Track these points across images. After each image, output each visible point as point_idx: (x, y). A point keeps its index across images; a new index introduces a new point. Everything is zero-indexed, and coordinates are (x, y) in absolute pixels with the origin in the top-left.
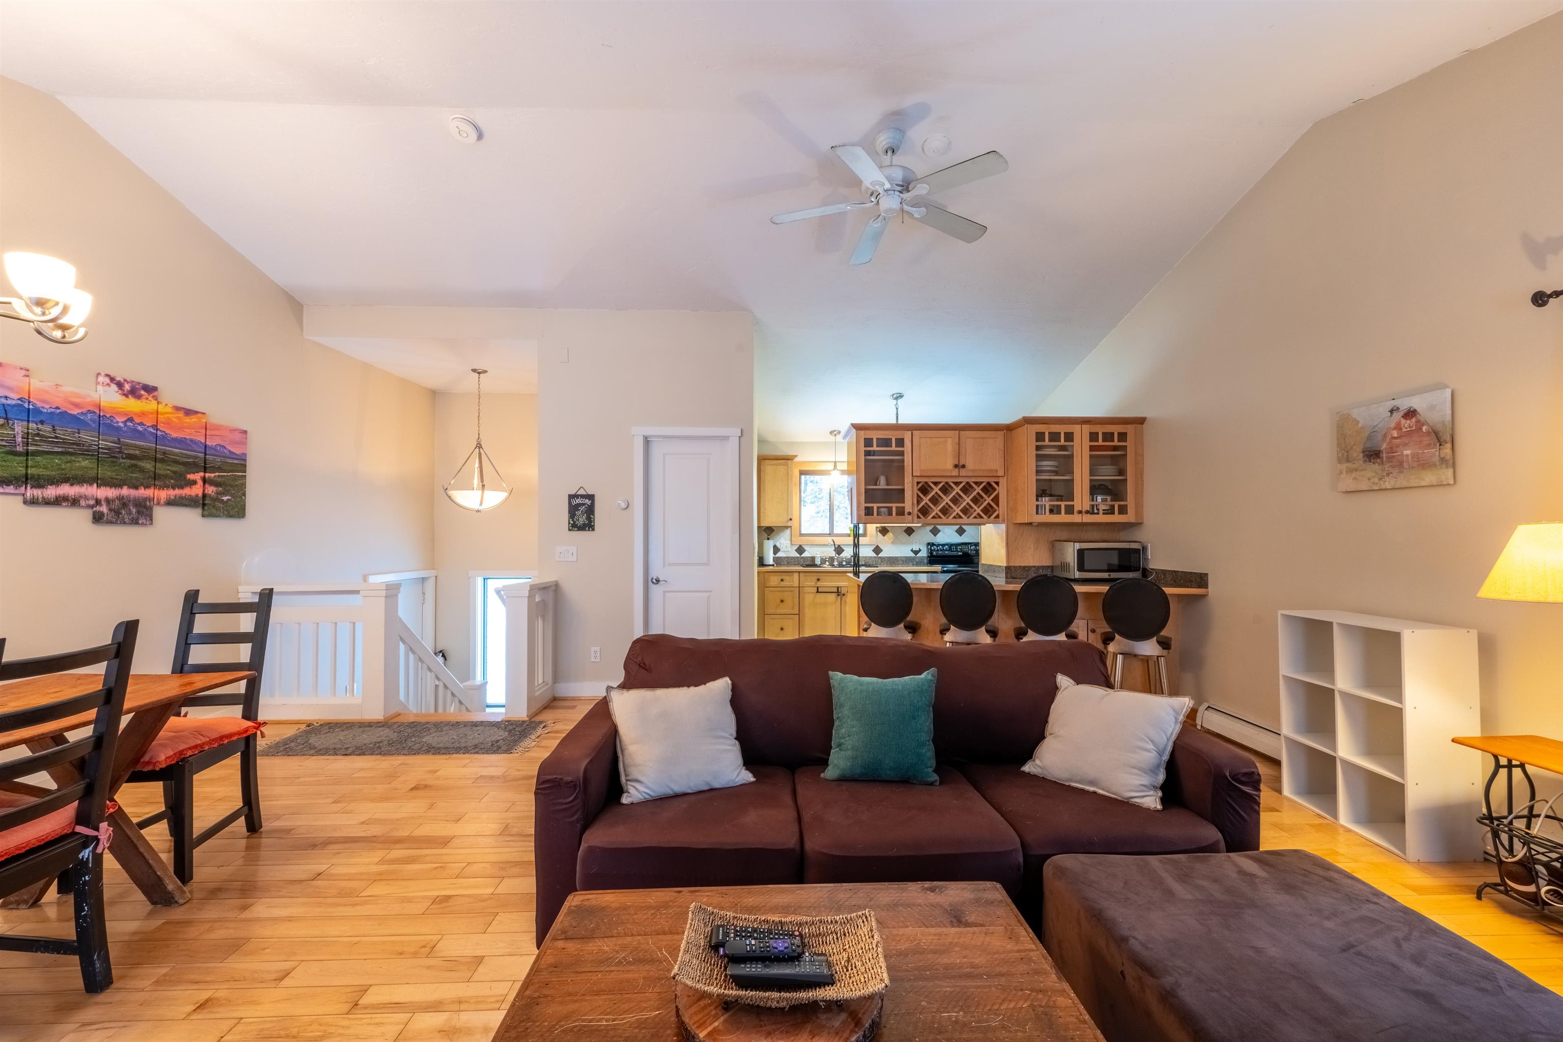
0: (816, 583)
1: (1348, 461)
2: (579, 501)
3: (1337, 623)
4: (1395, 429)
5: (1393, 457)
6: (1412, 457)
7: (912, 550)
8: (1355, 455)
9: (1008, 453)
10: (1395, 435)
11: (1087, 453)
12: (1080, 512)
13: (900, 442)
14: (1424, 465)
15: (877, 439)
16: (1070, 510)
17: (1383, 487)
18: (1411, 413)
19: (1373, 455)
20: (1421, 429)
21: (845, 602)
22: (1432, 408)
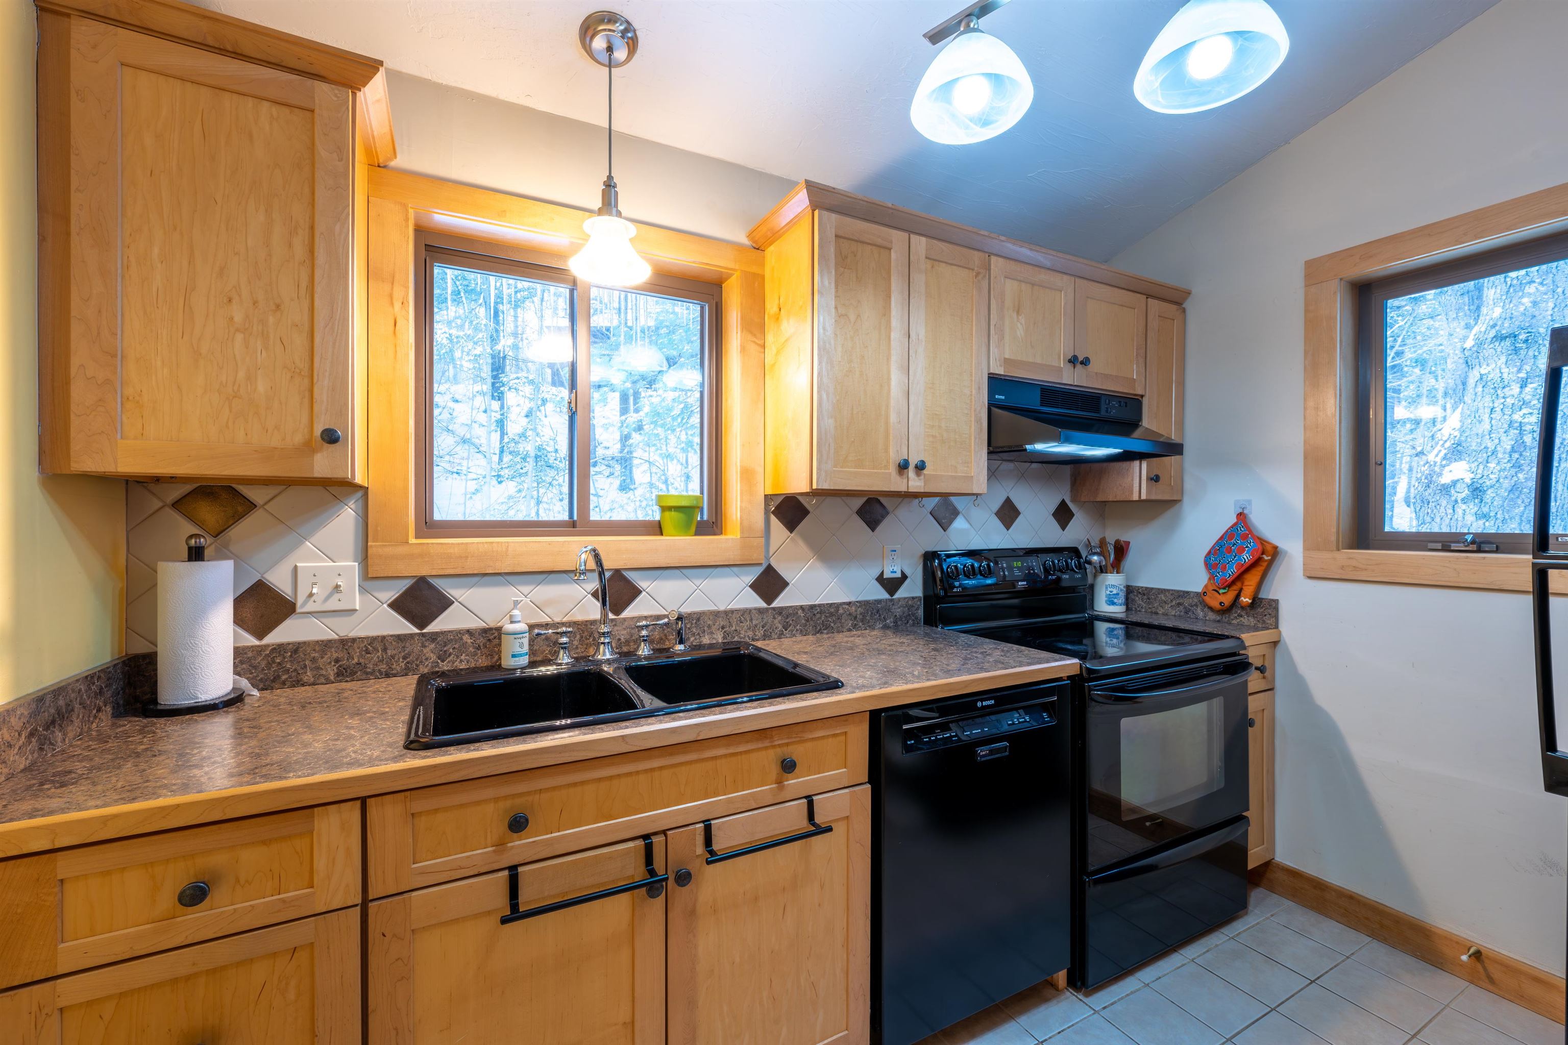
0: (500, 845)
7: (881, 579)
21: (692, 913)
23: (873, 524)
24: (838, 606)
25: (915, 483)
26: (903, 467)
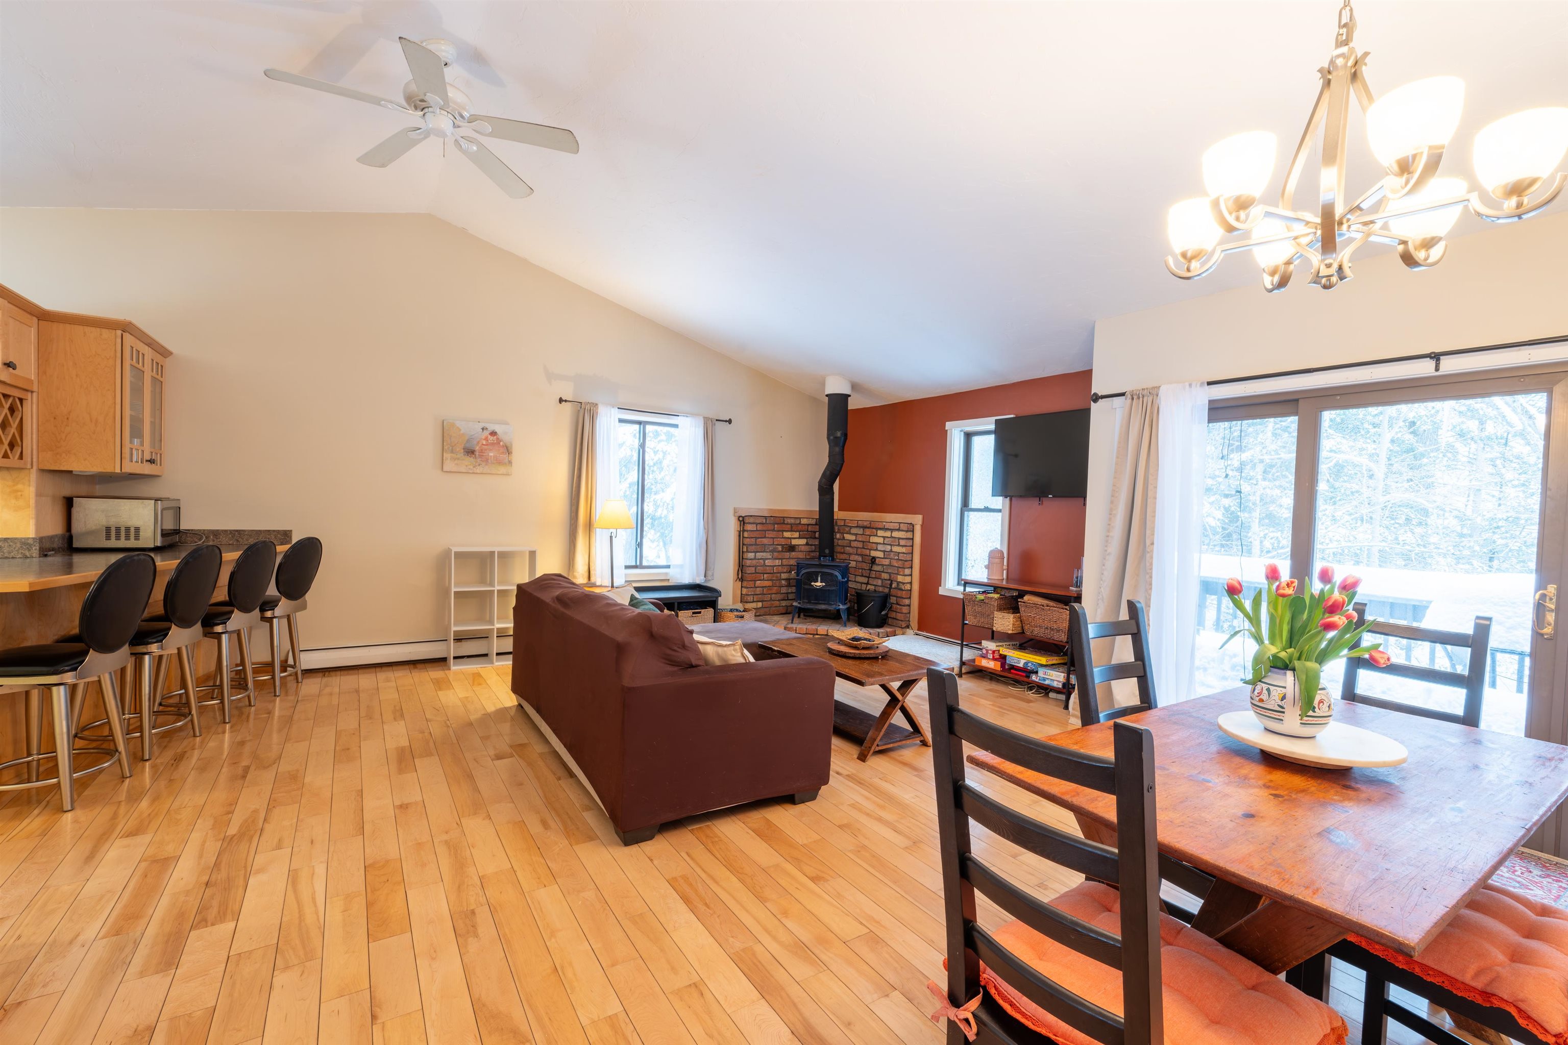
1: (452, 452)
4: (485, 439)
5: (482, 455)
6: (493, 458)
8: (455, 449)
10: (484, 443)
11: (150, 385)
12: (147, 461)
14: (500, 463)
17: (476, 472)
18: (493, 433)
19: (470, 452)
20: (499, 443)
22: (505, 433)
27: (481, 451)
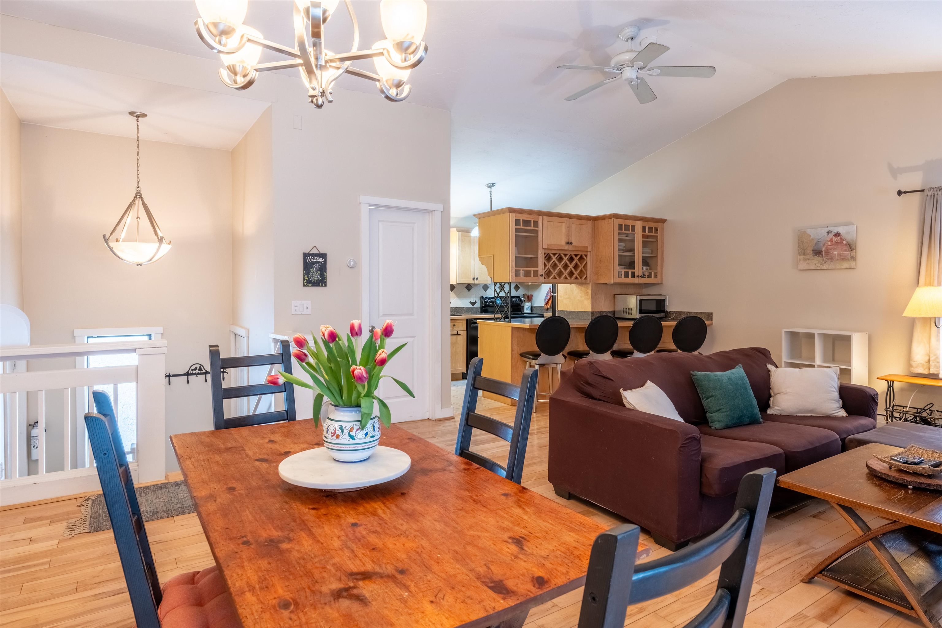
1: (804, 254)
2: (313, 259)
3: (818, 333)
4: (829, 241)
5: (828, 254)
6: (838, 255)
7: (471, 302)
8: (808, 252)
9: (595, 235)
10: (830, 244)
11: (641, 239)
12: (638, 276)
13: (536, 223)
14: (843, 259)
15: (523, 220)
16: (633, 276)
17: (823, 268)
18: (837, 235)
19: (818, 252)
20: (843, 242)
22: (848, 233)
23: (469, 290)
24: (461, 308)
25: (476, 282)
26: (474, 279)
27: (827, 251)
